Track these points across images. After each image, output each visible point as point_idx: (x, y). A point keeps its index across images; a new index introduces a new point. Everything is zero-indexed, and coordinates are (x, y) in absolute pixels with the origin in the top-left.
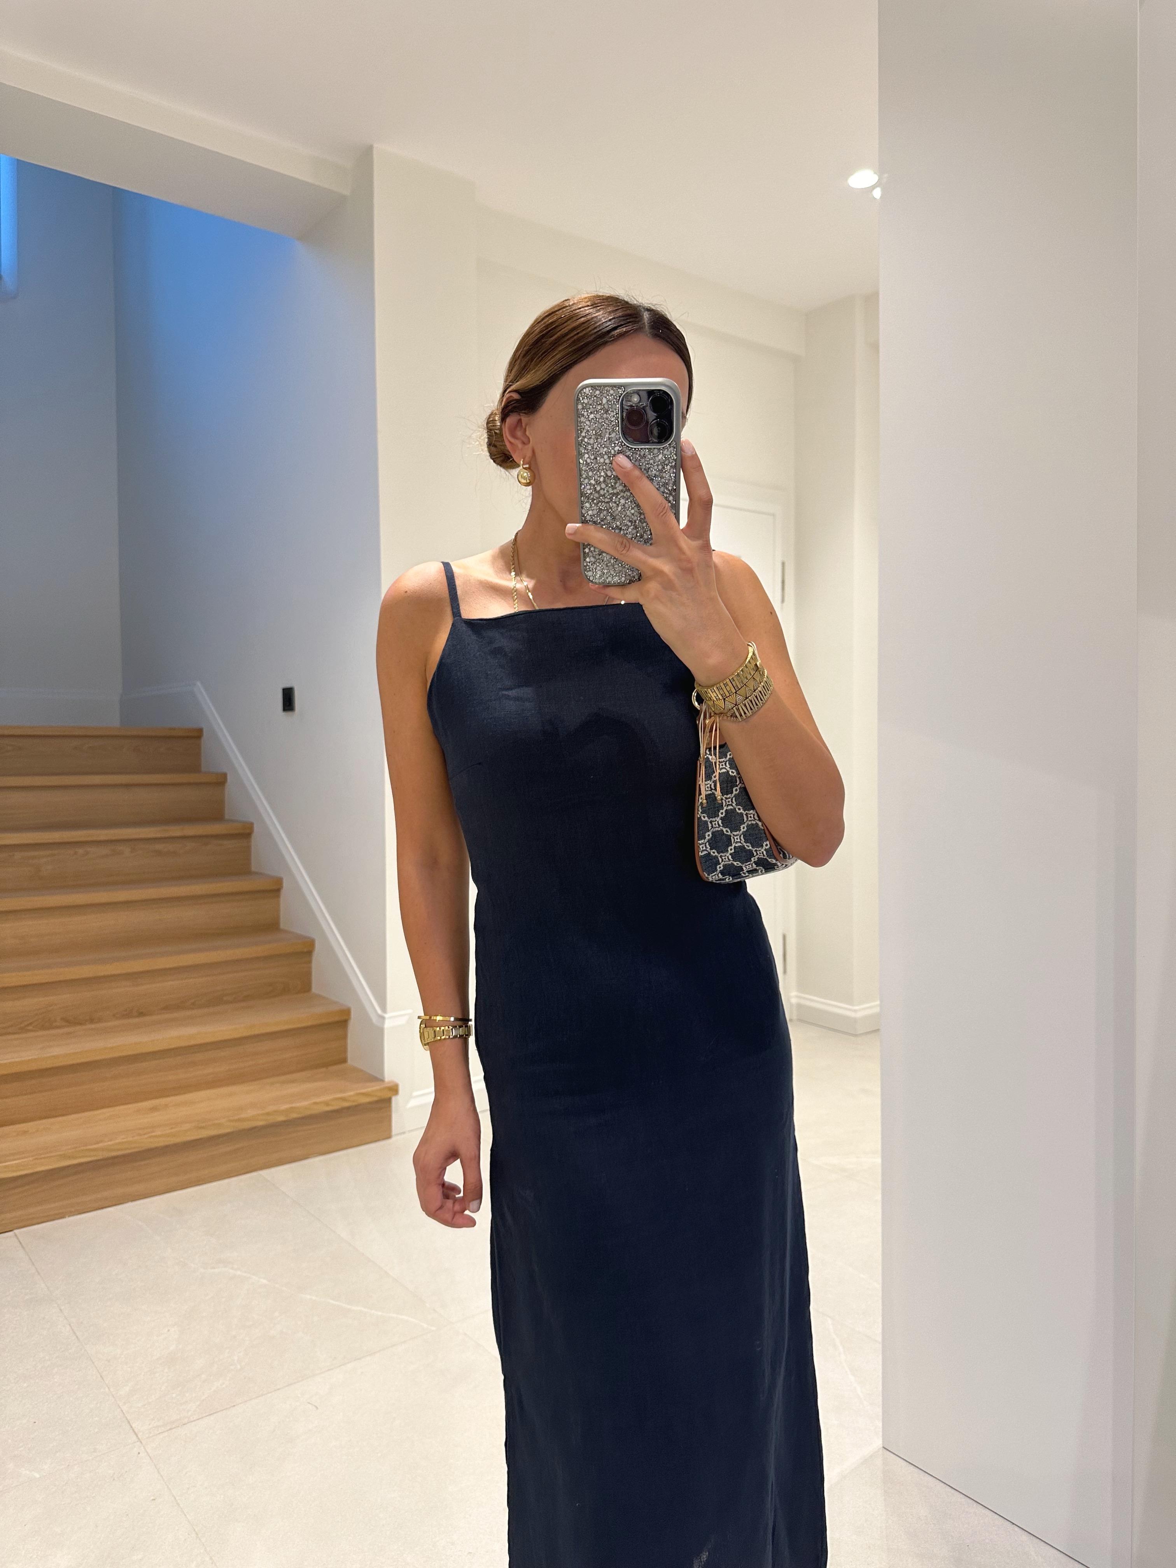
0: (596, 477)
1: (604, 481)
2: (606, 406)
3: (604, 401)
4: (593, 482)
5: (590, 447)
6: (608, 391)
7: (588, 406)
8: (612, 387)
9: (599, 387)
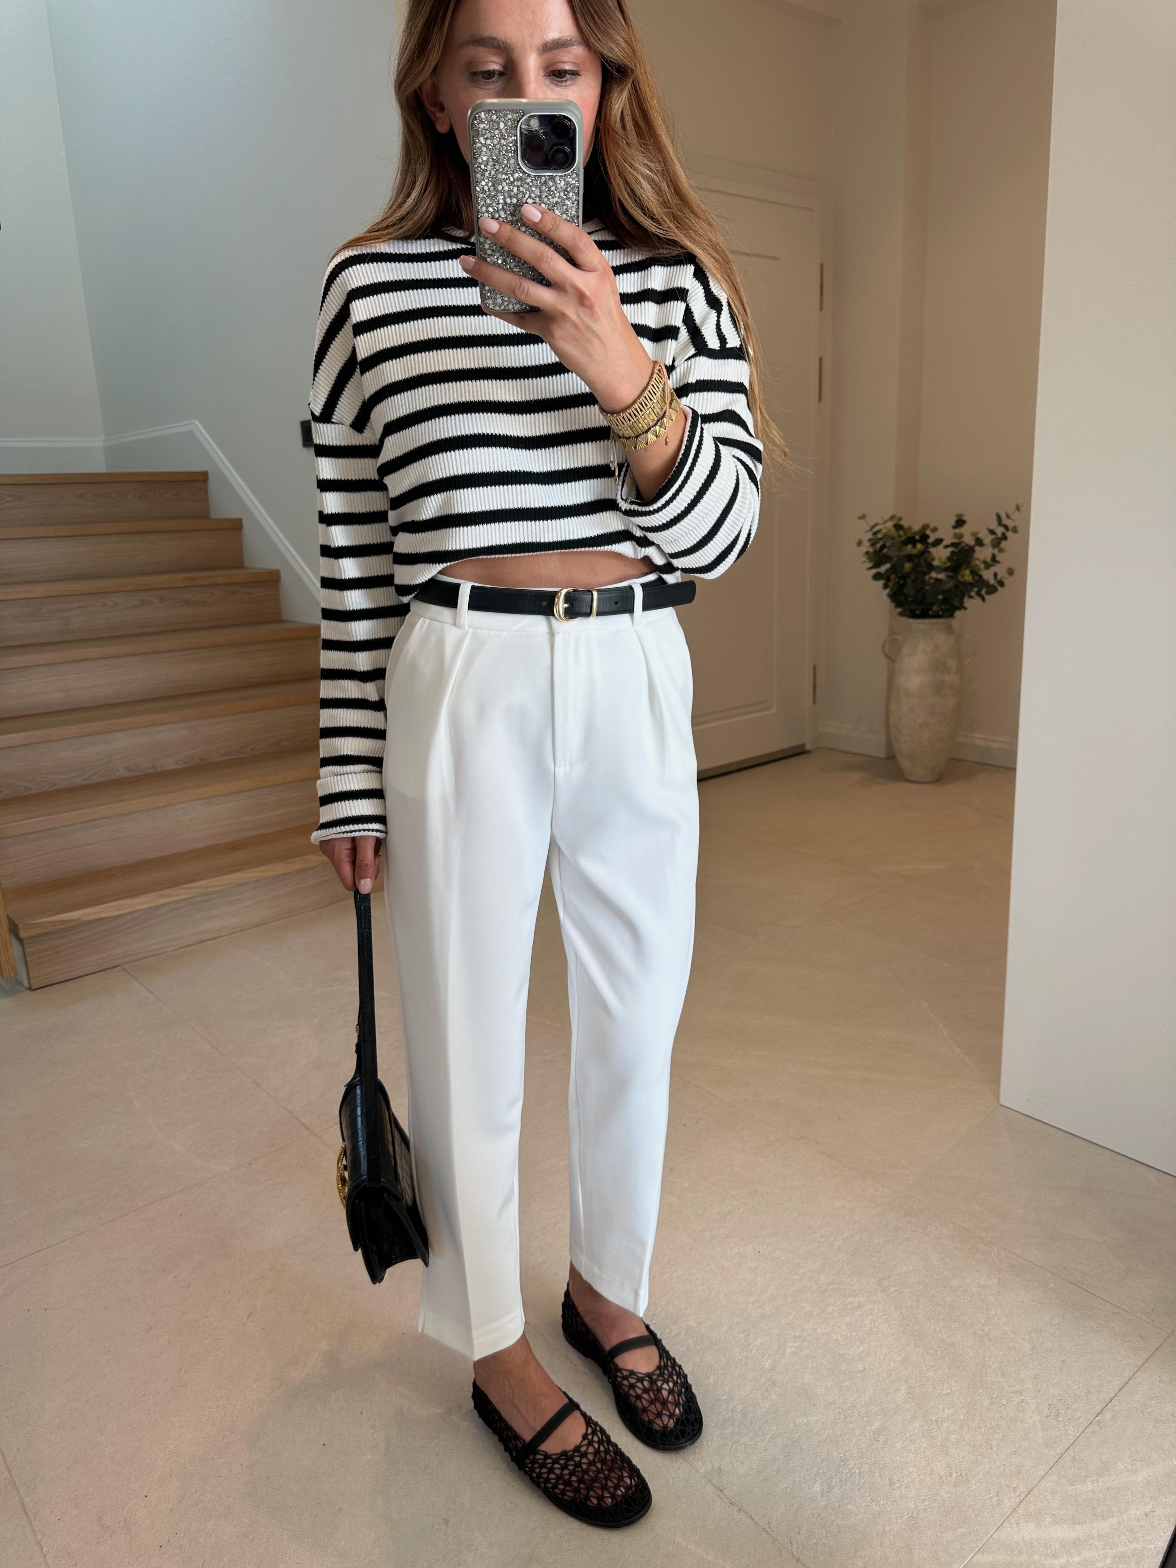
0: (494, 204)
1: (503, 208)
2: (504, 131)
3: (502, 125)
4: (491, 209)
5: (487, 174)
6: (505, 115)
7: (484, 132)
8: (510, 111)
9: (496, 111)
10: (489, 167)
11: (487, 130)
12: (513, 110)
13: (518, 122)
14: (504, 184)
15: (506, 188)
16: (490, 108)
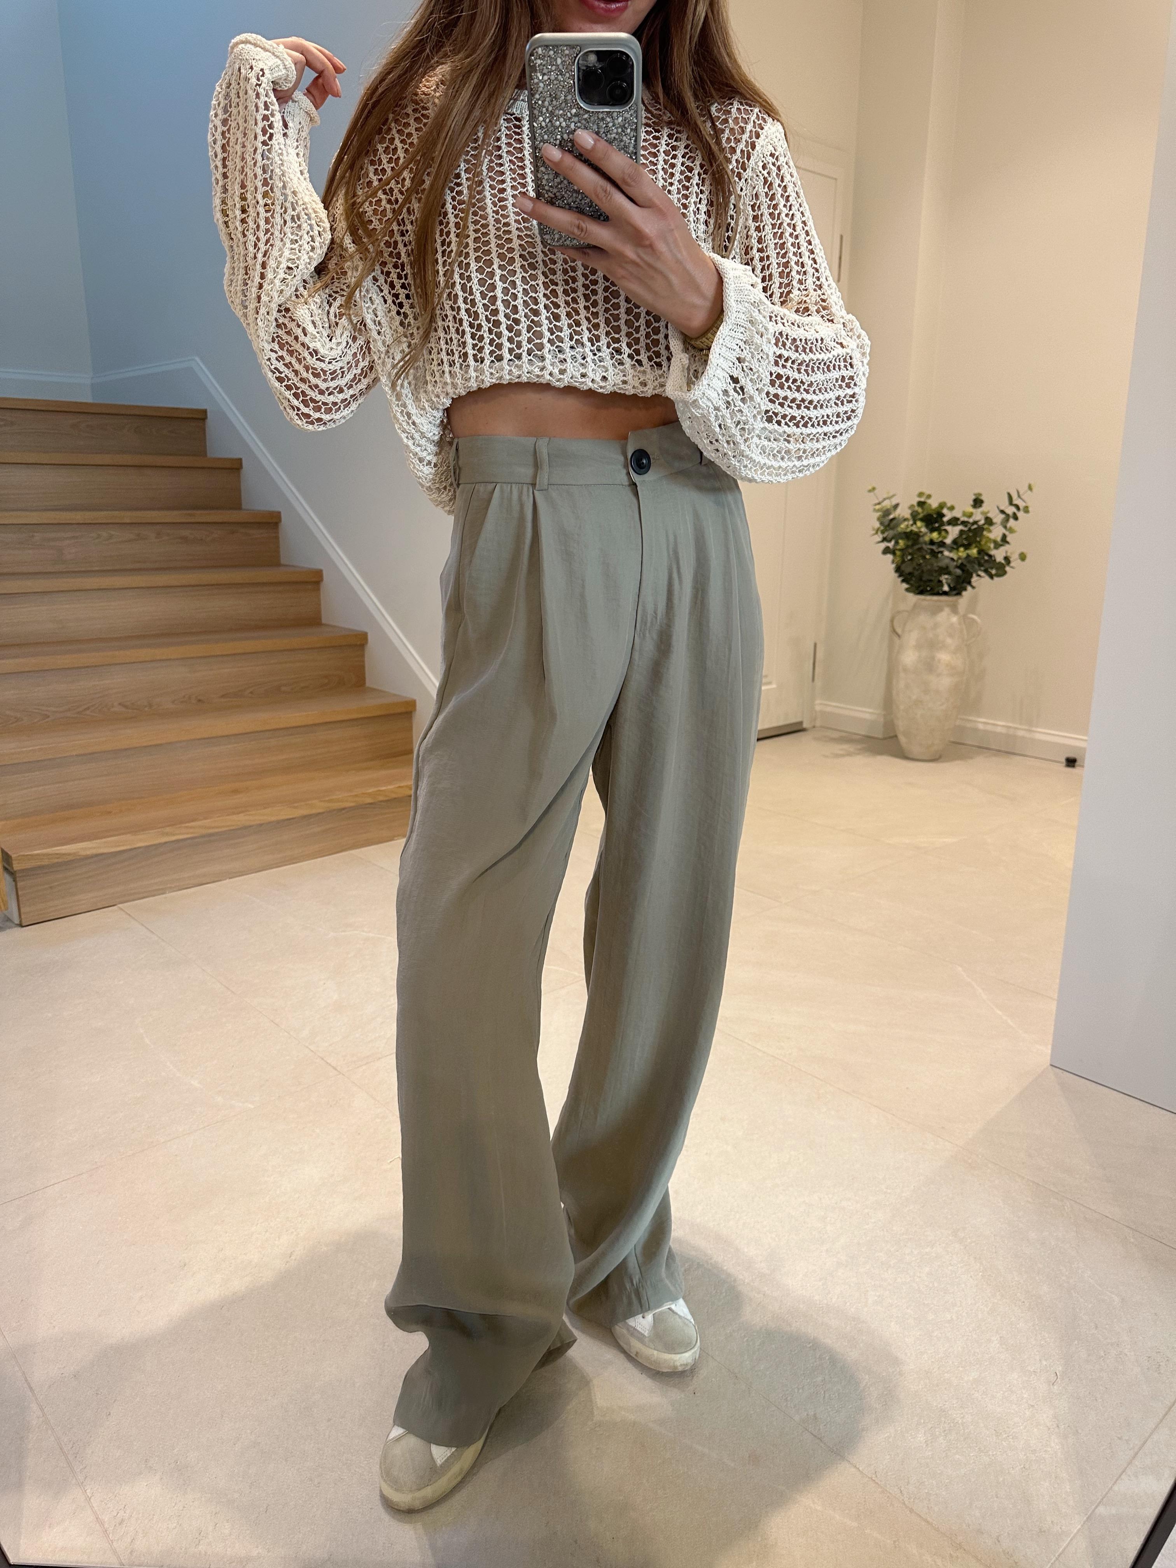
3: (559, 61)
5: (544, 110)
6: (563, 51)
7: (541, 67)
8: (566, 46)
9: (553, 47)
10: (546, 103)
11: (544, 65)
12: (569, 45)
13: (576, 57)
14: (562, 120)
15: (564, 124)
16: (546, 43)
